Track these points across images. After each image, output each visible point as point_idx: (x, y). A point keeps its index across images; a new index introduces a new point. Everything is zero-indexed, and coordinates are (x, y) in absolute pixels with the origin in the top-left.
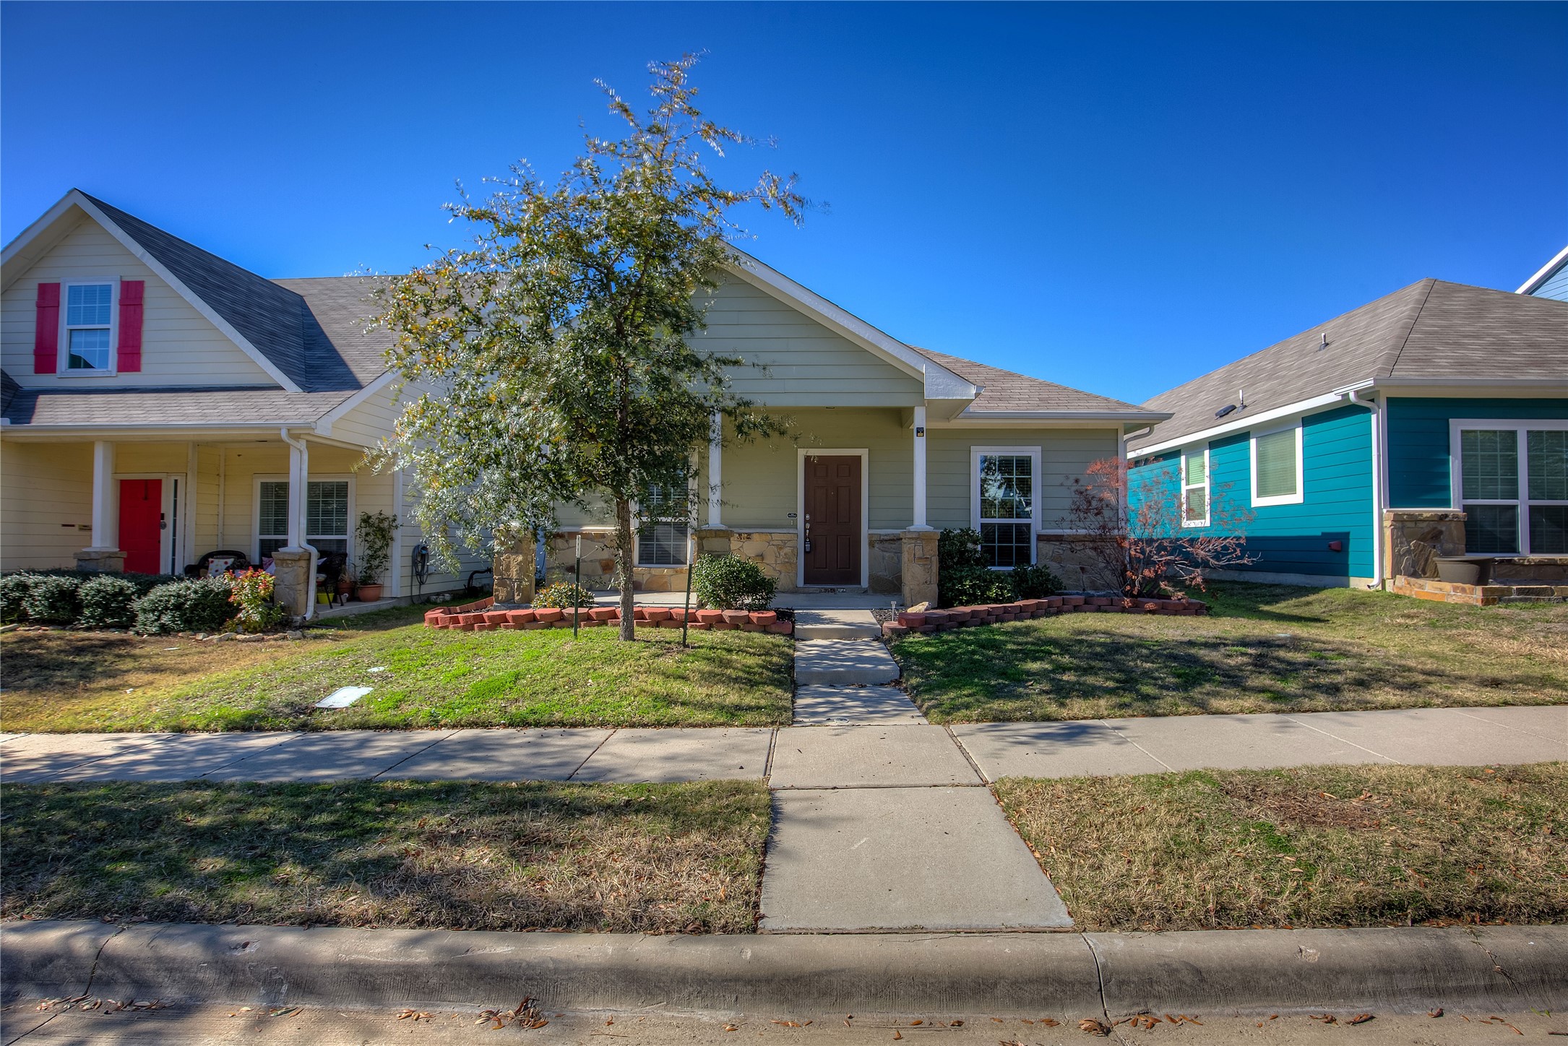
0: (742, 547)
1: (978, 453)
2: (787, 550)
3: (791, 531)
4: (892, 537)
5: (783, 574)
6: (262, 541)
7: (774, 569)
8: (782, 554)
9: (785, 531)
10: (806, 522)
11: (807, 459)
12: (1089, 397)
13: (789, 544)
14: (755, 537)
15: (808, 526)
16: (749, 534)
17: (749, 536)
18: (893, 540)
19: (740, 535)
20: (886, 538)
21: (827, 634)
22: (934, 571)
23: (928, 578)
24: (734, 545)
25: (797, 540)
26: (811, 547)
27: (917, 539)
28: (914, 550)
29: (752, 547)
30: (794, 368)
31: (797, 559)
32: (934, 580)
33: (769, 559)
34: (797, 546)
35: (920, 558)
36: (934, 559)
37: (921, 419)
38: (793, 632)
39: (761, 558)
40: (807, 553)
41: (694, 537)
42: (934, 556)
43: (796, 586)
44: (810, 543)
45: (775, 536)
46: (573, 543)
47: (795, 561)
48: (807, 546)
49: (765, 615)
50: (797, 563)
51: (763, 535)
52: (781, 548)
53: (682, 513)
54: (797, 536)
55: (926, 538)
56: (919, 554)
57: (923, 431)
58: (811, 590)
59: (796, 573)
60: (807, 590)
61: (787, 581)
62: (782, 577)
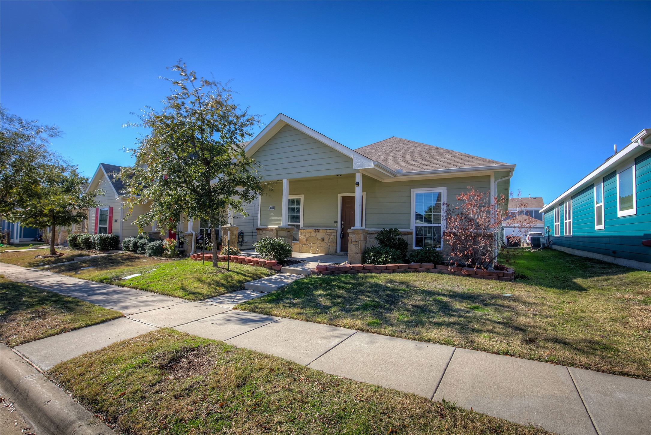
0: (316, 235)
1: (415, 192)
2: (332, 237)
3: (335, 229)
4: (373, 232)
7: (328, 245)
8: (331, 238)
9: (332, 229)
11: (343, 198)
12: (477, 158)
13: (333, 234)
14: (321, 231)
15: (343, 226)
16: (318, 230)
17: (318, 231)
18: (374, 233)
19: (315, 230)
20: (371, 232)
21: (292, 271)
22: (360, 248)
23: (357, 251)
24: (313, 234)
25: (337, 232)
26: (343, 236)
27: (353, 233)
28: (351, 238)
29: (320, 235)
30: (311, 161)
31: (336, 241)
32: (359, 251)
33: (326, 240)
34: (337, 235)
35: (354, 242)
36: (360, 242)
37: (358, 178)
38: (281, 269)
39: (323, 239)
40: (341, 238)
41: (300, 231)
42: (360, 241)
43: (336, 252)
44: (343, 234)
45: (328, 231)
46: (264, 232)
47: (335, 241)
48: (342, 235)
49: (271, 262)
50: (336, 242)
51: (323, 230)
52: (330, 236)
53: (298, 221)
54: (337, 231)
55: (356, 232)
56: (353, 239)
57: (358, 184)
58: (341, 254)
59: (336, 246)
60: (339, 254)
61: (332, 250)
62: (330, 248)
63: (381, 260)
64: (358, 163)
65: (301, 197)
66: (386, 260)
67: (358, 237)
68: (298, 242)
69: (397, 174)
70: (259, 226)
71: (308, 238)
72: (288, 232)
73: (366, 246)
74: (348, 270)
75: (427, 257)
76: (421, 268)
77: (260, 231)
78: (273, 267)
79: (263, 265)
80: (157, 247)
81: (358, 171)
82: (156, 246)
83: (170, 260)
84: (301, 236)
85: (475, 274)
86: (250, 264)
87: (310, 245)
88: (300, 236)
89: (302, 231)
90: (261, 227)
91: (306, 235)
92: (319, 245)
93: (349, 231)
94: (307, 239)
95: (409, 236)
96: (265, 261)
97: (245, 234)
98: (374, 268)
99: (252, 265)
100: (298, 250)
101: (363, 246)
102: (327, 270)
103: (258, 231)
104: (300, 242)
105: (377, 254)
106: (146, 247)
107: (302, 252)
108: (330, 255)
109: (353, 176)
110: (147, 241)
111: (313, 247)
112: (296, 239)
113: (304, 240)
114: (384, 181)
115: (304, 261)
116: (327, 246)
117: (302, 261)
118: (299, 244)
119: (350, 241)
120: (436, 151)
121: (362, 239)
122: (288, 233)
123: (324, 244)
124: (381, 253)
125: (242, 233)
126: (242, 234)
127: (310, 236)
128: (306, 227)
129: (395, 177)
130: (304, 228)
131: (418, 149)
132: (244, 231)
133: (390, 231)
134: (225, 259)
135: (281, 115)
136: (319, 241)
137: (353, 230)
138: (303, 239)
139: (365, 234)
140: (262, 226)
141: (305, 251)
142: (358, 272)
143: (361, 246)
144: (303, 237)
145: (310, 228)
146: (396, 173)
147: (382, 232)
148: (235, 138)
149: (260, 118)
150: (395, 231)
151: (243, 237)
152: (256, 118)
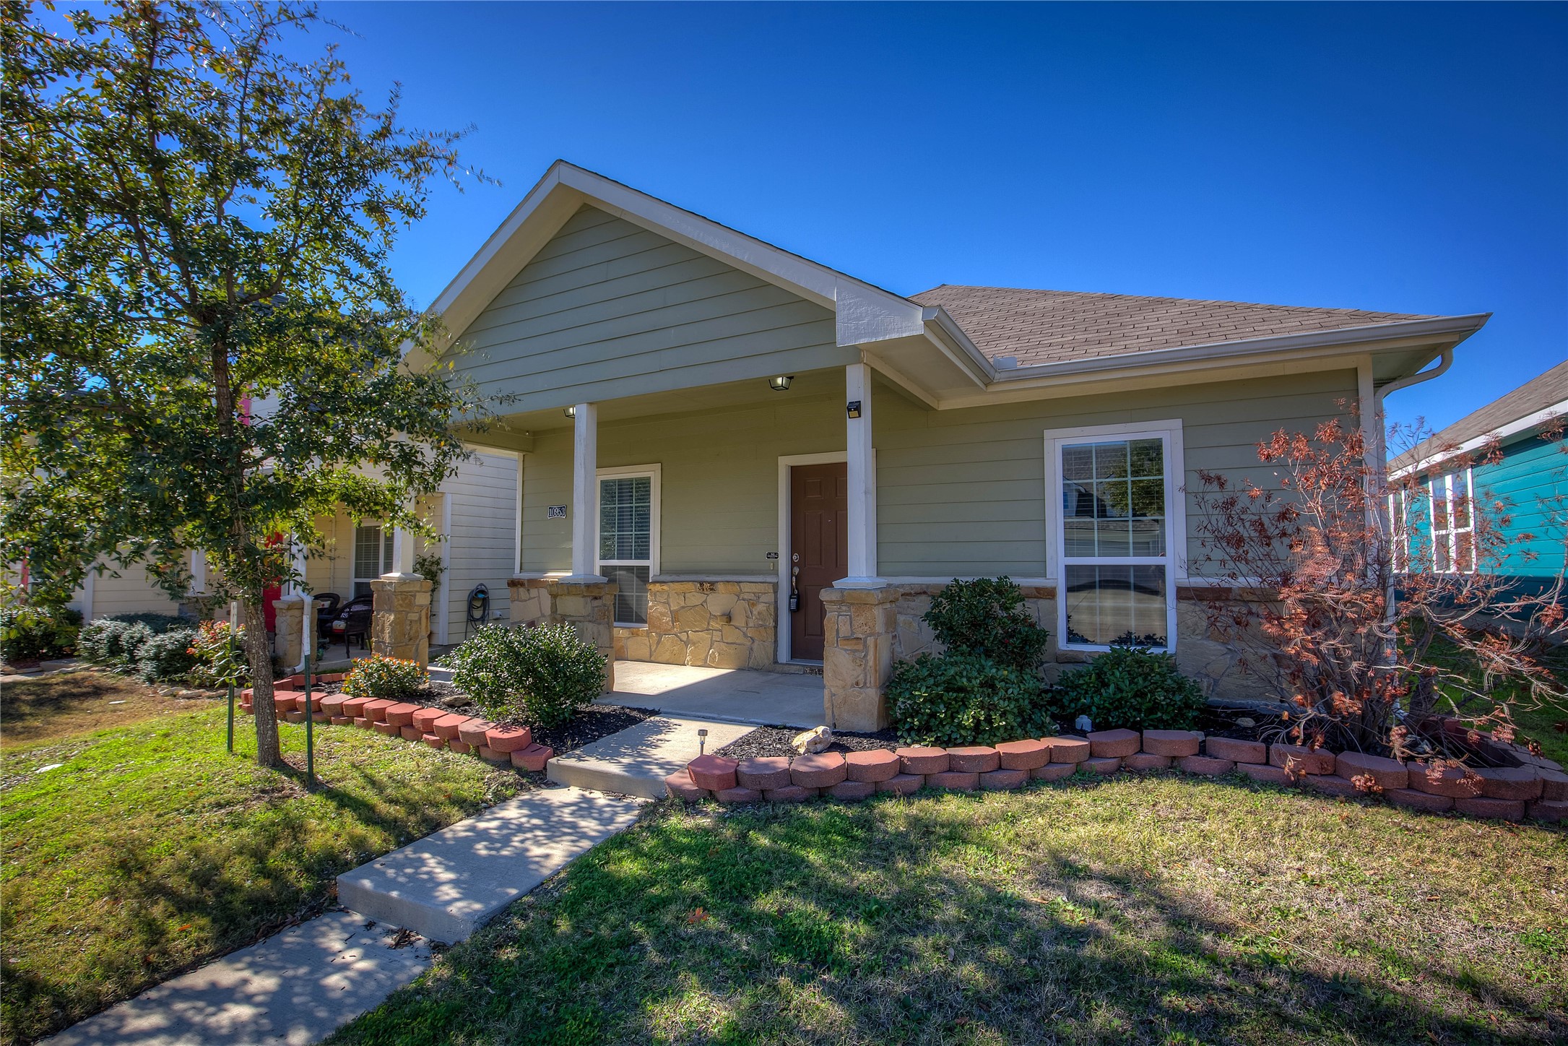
0: (705, 601)
1: (1056, 442)
2: (761, 607)
3: (769, 579)
5: (756, 643)
6: (357, 584)
7: (745, 635)
8: (755, 613)
9: (760, 579)
10: (793, 564)
11: (795, 471)
13: (763, 598)
14: (720, 587)
15: (796, 570)
16: (712, 583)
17: (713, 586)
19: (701, 584)
21: (591, 780)
22: (871, 663)
23: (861, 677)
24: (696, 598)
25: (776, 592)
26: (798, 604)
27: (841, 602)
28: (836, 623)
29: (718, 601)
30: (673, 330)
31: (776, 621)
32: (871, 679)
33: (739, 620)
34: (776, 602)
35: (846, 639)
36: (870, 641)
37: (857, 386)
38: (545, 768)
39: (728, 617)
40: (794, 612)
41: (651, 587)
42: (871, 635)
43: (776, 662)
44: (799, 597)
45: (745, 588)
46: (534, 592)
47: (772, 624)
48: (794, 601)
49: (506, 736)
50: (776, 627)
51: (729, 586)
52: (752, 604)
53: (644, 555)
54: (776, 587)
55: (856, 601)
56: (845, 630)
57: (856, 407)
58: (793, 669)
59: (776, 641)
60: (786, 668)
61: (762, 654)
62: (755, 646)
63: (967, 719)
64: (858, 319)
65: (652, 473)
66: (989, 720)
67: (861, 620)
68: (645, 627)
69: (997, 376)
70: (517, 574)
71: (677, 611)
72: (596, 598)
73: (893, 653)
74: (832, 782)
75: (1140, 694)
76: (1141, 751)
77: (521, 590)
78: (516, 760)
79: (477, 746)
80: (172, 650)
81: (856, 353)
82: (169, 647)
83: (209, 697)
84: (654, 607)
85: (1410, 787)
86: (427, 741)
87: (684, 636)
88: (650, 604)
89: (658, 587)
90: (525, 576)
91: (671, 600)
92: (717, 636)
93: (825, 595)
94: (675, 617)
95: (1043, 603)
96: (486, 728)
97: (492, 594)
98: (946, 766)
99: (433, 744)
100: (645, 652)
101: (885, 657)
102: (738, 784)
103: (515, 589)
104: (652, 626)
105: (947, 690)
106: (141, 652)
107: (660, 659)
108: (754, 674)
109: (837, 376)
110: (147, 631)
111: (694, 644)
112: (637, 615)
113: (666, 619)
114: (943, 406)
115: (654, 713)
116: (741, 640)
117: (644, 711)
118: (648, 633)
119: (829, 635)
120: (1111, 304)
121: (880, 627)
122: (596, 603)
123: (732, 635)
124: (961, 689)
125: (482, 592)
126: (481, 596)
127: (683, 604)
128: (672, 573)
129: (986, 385)
130: (663, 578)
131: (1041, 304)
132: (489, 585)
133: (980, 588)
134: (342, 714)
135: (562, 167)
136: (714, 624)
137: (842, 590)
138: (663, 614)
139: (888, 606)
140: (527, 571)
141: (667, 656)
142: (880, 793)
143: (878, 656)
144: (661, 608)
145: (682, 578)
146: (992, 372)
147: (950, 594)
148: (347, 219)
149: (455, 146)
150: (1003, 590)
151: (485, 602)
152: (438, 145)
